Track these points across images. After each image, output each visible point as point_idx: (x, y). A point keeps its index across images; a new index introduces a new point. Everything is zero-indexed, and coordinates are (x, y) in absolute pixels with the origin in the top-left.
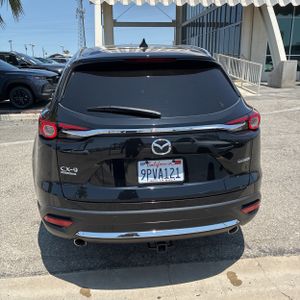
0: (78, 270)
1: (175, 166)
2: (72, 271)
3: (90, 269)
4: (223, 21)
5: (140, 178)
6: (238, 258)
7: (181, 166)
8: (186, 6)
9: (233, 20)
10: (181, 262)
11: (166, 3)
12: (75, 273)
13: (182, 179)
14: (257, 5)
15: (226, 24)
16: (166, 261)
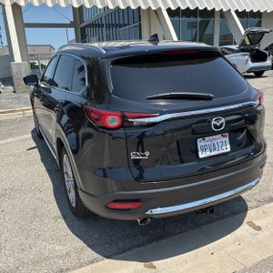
0: (130, 249)
1: (223, 139)
2: (124, 251)
3: (139, 246)
4: (122, 23)
5: (200, 154)
6: (246, 210)
7: (227, 139)
8: (81, 8)
9: (131, 21)
10: (208, 223)
11: (63, 5)
12: (128, 253)
13: (229, 150)
14: (154, 8)
15: (125, 25)
16: (197, 225)
